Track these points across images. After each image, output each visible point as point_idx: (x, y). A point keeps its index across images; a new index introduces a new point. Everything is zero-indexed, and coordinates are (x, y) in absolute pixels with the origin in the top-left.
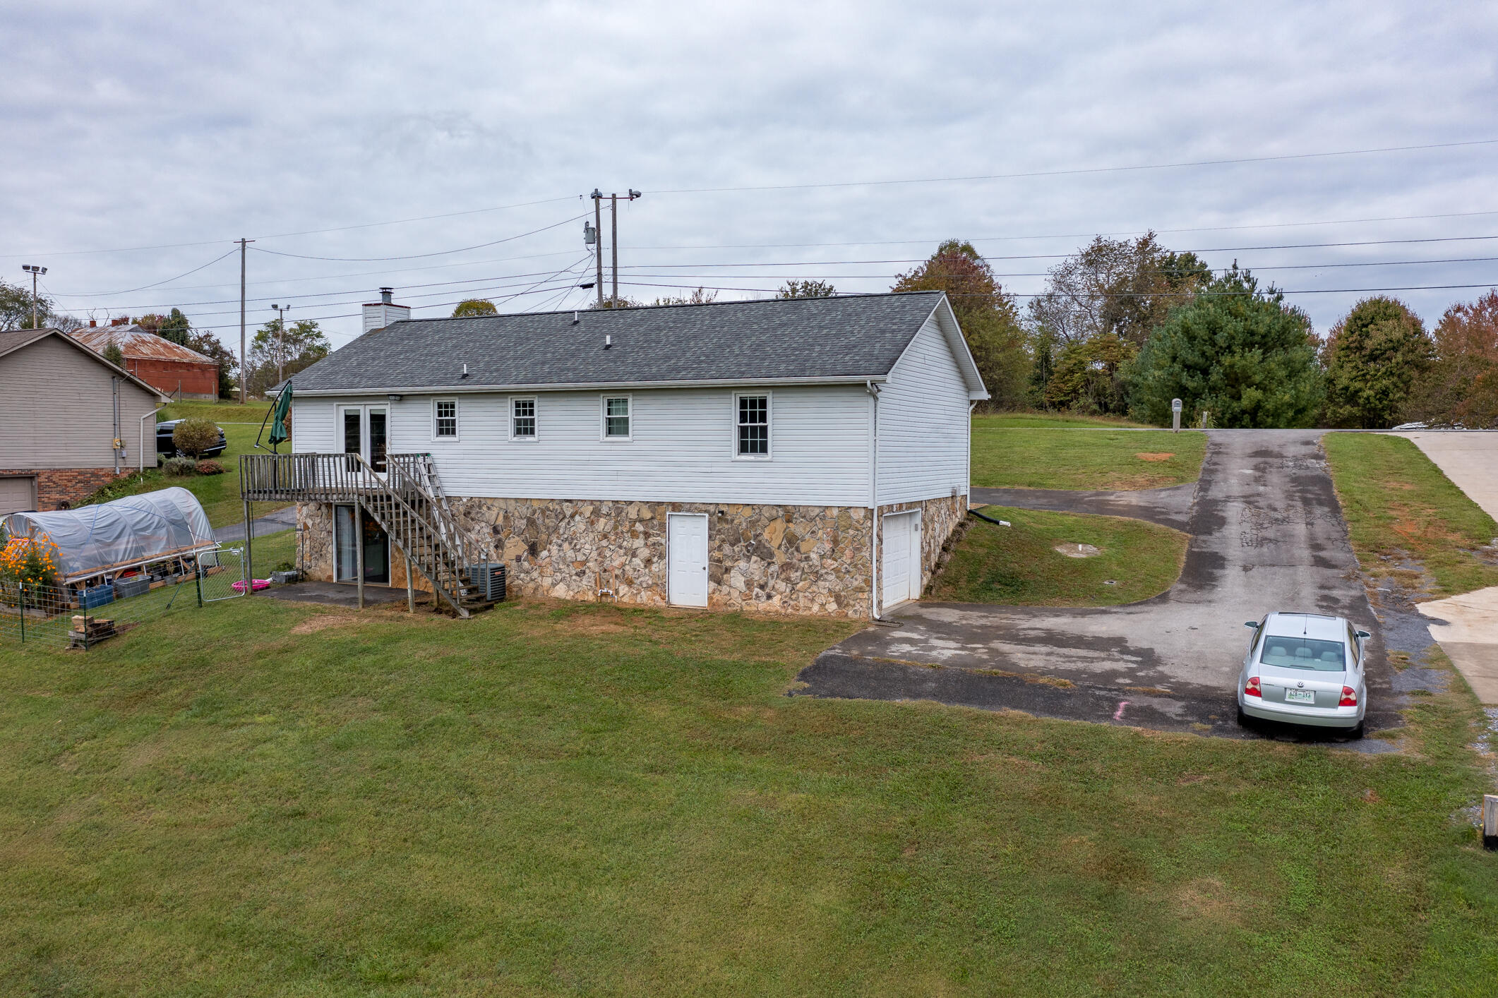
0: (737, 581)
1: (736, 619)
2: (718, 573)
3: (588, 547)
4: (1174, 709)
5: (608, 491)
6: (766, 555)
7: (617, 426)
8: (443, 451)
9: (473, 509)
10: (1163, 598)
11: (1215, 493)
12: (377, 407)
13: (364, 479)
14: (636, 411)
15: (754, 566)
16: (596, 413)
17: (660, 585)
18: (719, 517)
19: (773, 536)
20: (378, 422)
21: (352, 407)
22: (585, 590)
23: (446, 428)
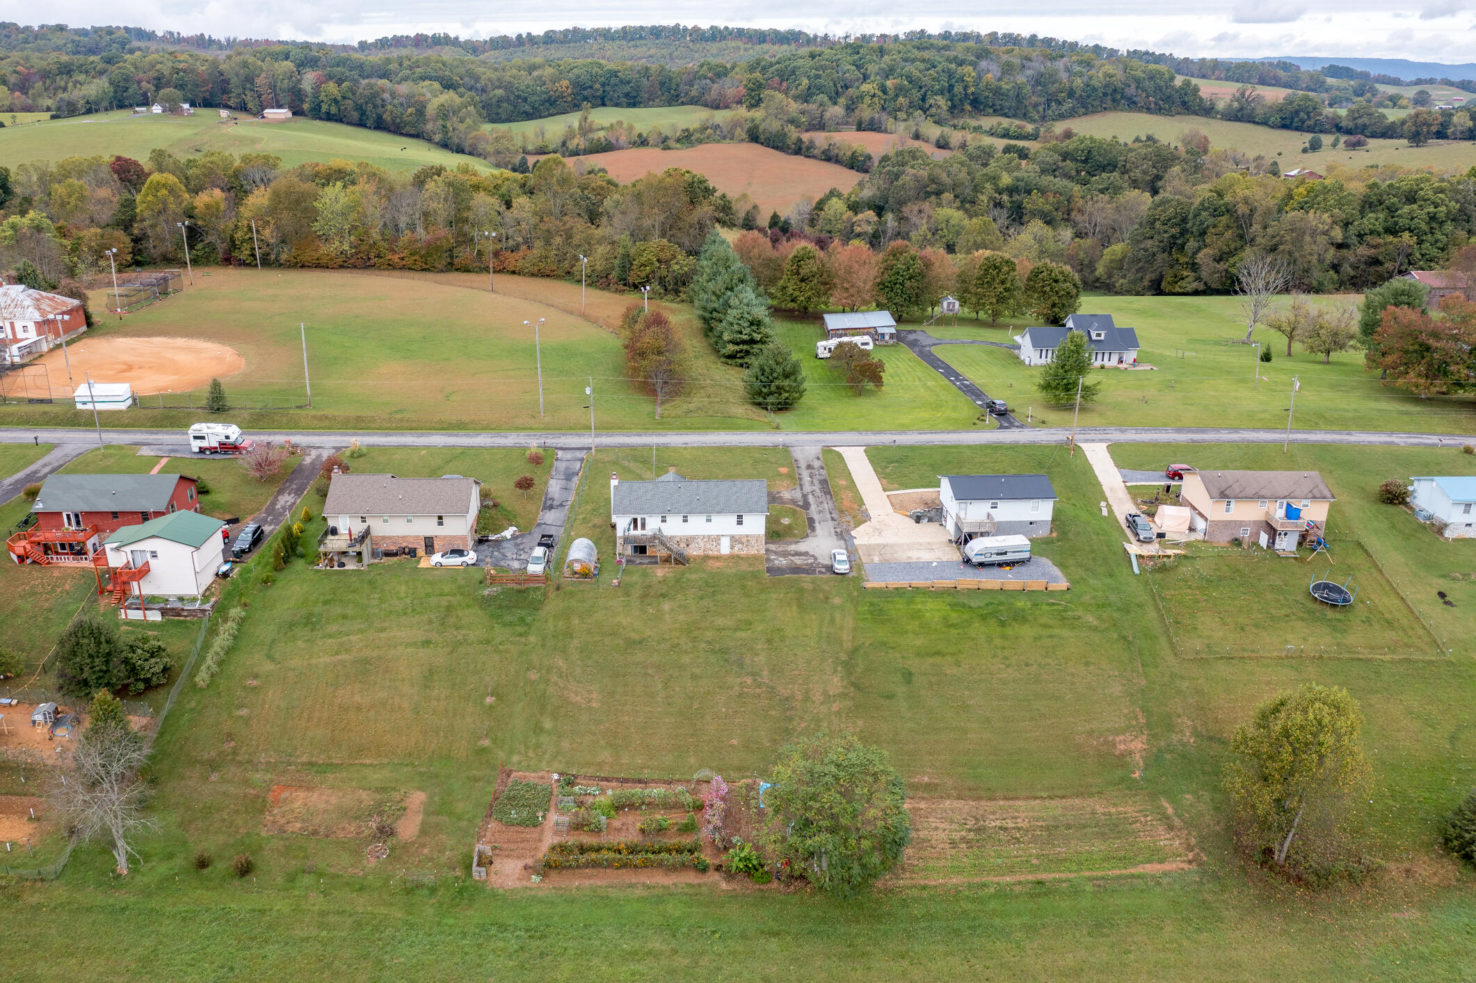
0: (736, 548)
1: (738, 556)
2: (732, 547)
3: (702, 544)
4: (824, 570)
5: (706, 533)
6: (742, 543)
7: (709, 520)
8: (663, 526)
9: (671, 538)
10: (807, 536)
11: (805, 492)
12: (643, 516)
13: (639, 532)
14: (714, 518)
15: (740, 545)
16: (704, 518)
17: (719, 551)
18: (732, 537)
19: (744, 540)
20: (643, 520)
21: (635, 516)
22: (701, 553)
23: (664, 521)
